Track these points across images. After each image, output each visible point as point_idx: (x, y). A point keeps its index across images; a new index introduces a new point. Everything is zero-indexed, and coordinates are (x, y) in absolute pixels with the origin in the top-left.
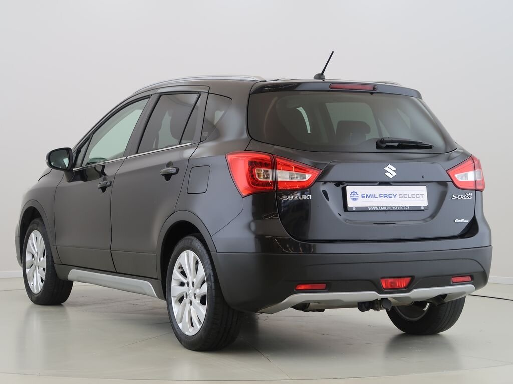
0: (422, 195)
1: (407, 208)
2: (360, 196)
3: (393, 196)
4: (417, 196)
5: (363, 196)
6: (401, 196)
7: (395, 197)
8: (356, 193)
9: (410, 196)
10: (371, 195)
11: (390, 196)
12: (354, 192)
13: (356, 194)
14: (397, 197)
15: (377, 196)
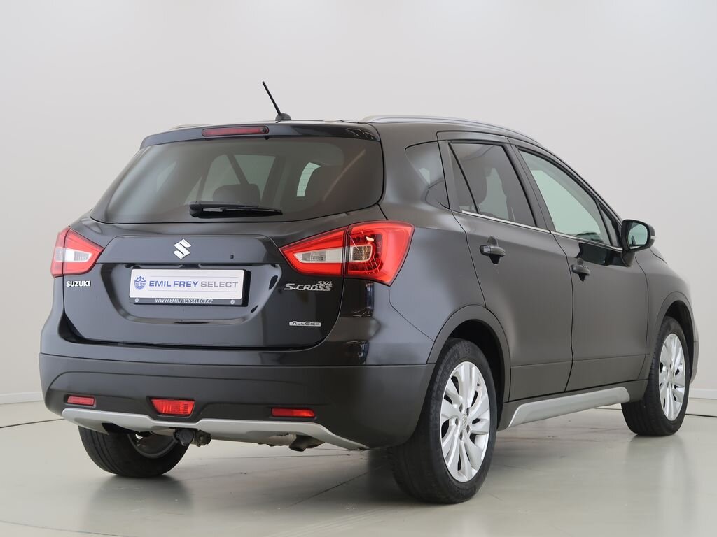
0: (235, 283)
1: (209, 301)
2: (147, 283)
3: (192, 284)
4: (227, 285)
5: (151, 284)
6: (203, 284)
7: (195, 285)
8: (143, 278)
9: (218, 284)
10: (162, 282)
11: (188, 284)
12: (140, 277)
13: (142, 280)
14: (199, 285)
15: (171, 283)
